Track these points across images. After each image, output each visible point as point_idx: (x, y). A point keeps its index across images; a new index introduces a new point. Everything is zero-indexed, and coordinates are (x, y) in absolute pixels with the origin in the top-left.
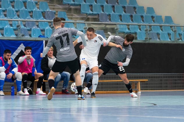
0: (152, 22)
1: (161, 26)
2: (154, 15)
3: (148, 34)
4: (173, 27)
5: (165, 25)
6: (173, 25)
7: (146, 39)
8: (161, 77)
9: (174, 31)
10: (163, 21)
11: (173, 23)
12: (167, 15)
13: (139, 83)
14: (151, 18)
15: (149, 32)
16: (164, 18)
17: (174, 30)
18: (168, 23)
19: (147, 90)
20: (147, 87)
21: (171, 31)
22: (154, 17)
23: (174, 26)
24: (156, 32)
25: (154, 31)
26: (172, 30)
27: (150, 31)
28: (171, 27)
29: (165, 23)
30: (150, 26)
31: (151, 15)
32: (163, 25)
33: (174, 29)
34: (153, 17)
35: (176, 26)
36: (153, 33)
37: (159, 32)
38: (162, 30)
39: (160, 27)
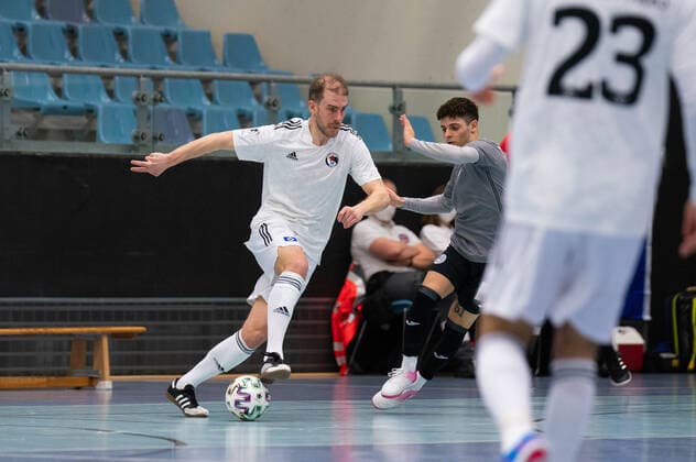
0: (167, 59)
1: (206, 81)
2: (173, 29)
3: (149, 118)
4: (264, 85)
5: (227, 74)
6: (264, 76)
7: (136, 138)
8: (207, 315)
9: (268, 105)
10: (214, 57)
11: (262, 64)
12: (236, 29)
13: (105, 342)
14: (160, 42)
15: (151, 108)
16: (218, 41)
17: (266, 98)
18: (238, 65)
19: (139, 373)
20: (139, 360)
21: (254, 102)
22: (176, 39)
23: (268, 81)
24: (184, 107)
25: (175, 103)
26: (259, 98)
27: (155, 101)
28: (253, 83)
29: (225, 64)
30: (157, 80)
31: (162, 28)
32: (215, 73)
33: (269, 94)
34: (168, 38)
35: (276, 81)
36: (170, 111)
37: (199, 108)
38: (210, 97)
39: (201, 86)
